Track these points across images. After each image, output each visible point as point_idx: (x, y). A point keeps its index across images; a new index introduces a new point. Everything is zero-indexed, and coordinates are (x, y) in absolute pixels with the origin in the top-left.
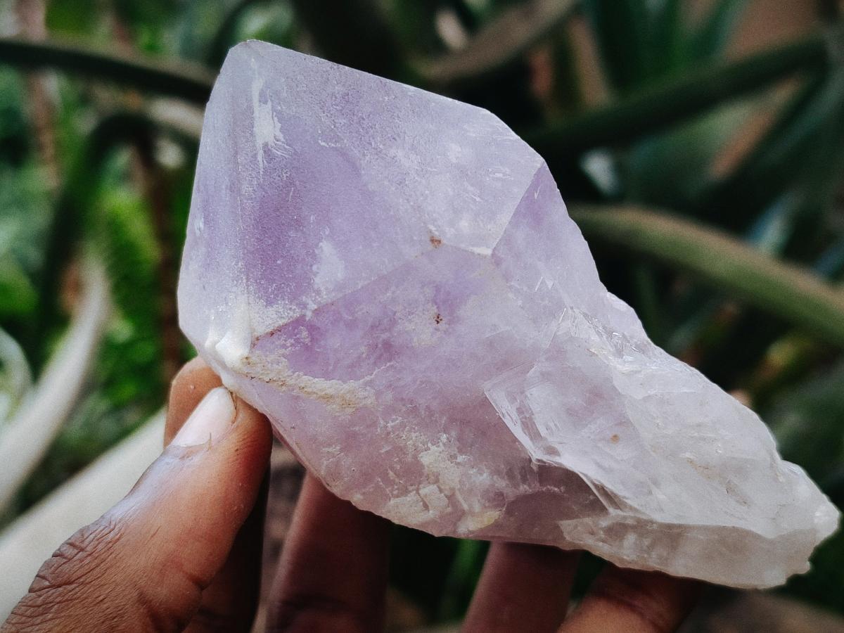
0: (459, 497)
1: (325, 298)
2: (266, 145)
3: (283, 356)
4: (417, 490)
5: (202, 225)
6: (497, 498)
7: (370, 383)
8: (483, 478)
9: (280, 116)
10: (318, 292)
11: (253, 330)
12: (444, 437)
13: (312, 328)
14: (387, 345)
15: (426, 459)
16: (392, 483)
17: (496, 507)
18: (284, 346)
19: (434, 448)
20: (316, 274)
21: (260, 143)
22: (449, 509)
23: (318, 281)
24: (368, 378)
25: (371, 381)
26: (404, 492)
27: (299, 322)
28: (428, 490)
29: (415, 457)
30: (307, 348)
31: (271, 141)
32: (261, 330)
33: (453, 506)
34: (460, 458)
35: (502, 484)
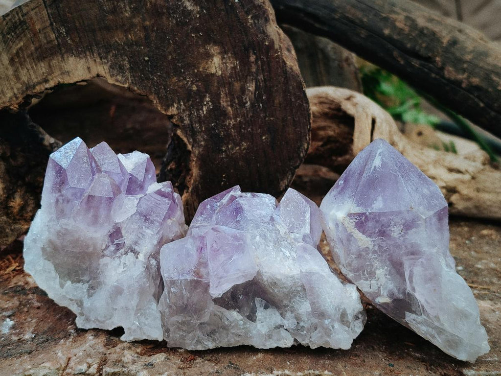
0: (382, 288)
1: (374, 211)
2: (375, 166)
3: (355, 222)
4: (371, 281)
5: (342, 182)
6: (391, 295)
7: (374, 241)
8: (391, 286)
9: (383, 161)
10: (373, 208)
11: (350, 211)
12: (386, 268)
13: (366, 217)
14: (384, 232)
15: (378, 272)
16: (364, 275)
17: (390, 298)
18: (356, 219)
19: (381, 269)
20: (374, 204)
21: (374, 165)
22: (377, 291)
23: (374, 206)
24: (374, 239)
25: (375, 240)
26: (367, 280)
27: (364, 214)
28: (373, 282)
29: (375, 270)
30: (362, 222)
31: (377, 166)
32: (352, 212)
33: (378, 291)
34: (388, 276)
35: (396, 291)
